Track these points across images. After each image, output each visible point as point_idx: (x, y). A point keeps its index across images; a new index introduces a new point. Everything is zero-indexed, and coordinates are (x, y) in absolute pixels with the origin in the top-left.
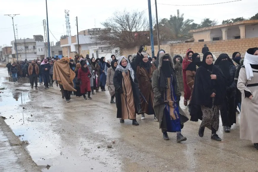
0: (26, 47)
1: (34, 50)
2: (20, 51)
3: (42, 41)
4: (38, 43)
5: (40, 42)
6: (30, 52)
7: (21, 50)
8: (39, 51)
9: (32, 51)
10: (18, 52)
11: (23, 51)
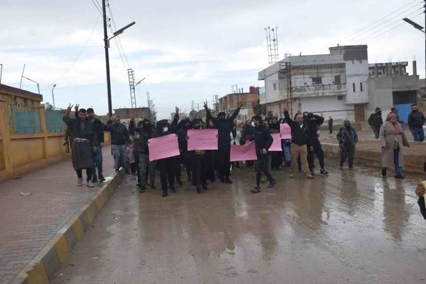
0: (317, 80)
1: (339, 88)
2: (300, 91)
3: (363, 61)
4: (352, 67)
5: (356, 62)
6: (328, 94)
7: (302, 89)
8: (354, 91)
9: (333, 90)
10: (296, 94)
11: (308, 92)
